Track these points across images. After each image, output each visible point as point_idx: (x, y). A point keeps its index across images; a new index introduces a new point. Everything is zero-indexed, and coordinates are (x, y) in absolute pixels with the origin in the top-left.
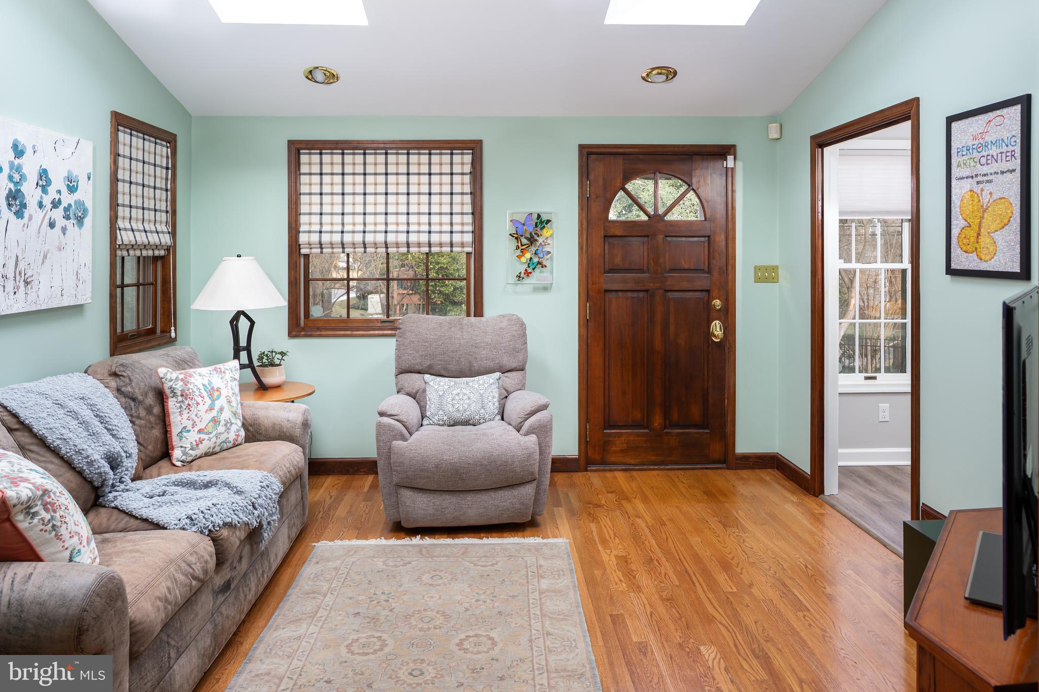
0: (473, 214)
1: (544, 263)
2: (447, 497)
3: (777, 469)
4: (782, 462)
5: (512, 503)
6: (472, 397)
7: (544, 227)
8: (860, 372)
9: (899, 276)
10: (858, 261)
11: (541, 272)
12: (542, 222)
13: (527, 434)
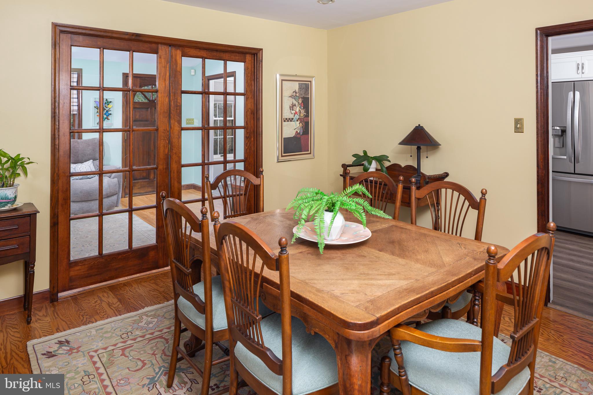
0: (78, 98)
1: (109, 118)
2: (84, 203)
3: (194, 189)
4: (195, 186)
5: (109, 203)
6: (86, 167)
7: (109, 104)
8: (220, 154)
9: (231, 121)
10: (219, 117)
11: (107, 122)
12: (108, 102)
13: (113, 178)
